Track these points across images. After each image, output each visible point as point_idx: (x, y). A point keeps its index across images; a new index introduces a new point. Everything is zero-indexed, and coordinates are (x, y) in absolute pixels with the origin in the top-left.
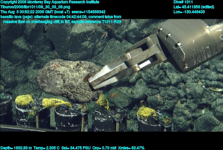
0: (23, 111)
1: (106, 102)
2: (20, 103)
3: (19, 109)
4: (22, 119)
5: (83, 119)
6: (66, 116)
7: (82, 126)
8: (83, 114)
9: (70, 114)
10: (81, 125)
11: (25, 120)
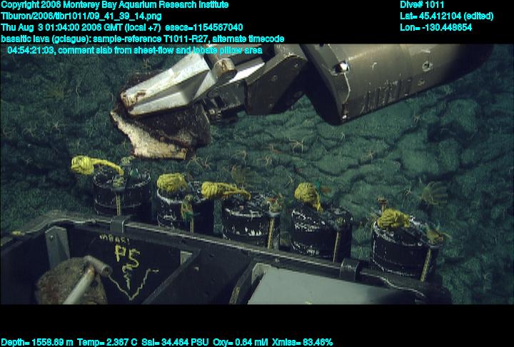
0: (168, 201)
1: (316, 196)
2: (164, 188)
3: (163, 198)
4: (167, 216)
5: (272, 223)
6: (241, 215)
7: (270, 237)
8: (273, 215)
9: (250, 213)
10: (268, 234)
11: (171, 216)
